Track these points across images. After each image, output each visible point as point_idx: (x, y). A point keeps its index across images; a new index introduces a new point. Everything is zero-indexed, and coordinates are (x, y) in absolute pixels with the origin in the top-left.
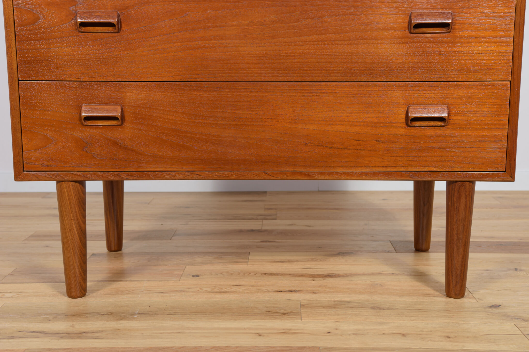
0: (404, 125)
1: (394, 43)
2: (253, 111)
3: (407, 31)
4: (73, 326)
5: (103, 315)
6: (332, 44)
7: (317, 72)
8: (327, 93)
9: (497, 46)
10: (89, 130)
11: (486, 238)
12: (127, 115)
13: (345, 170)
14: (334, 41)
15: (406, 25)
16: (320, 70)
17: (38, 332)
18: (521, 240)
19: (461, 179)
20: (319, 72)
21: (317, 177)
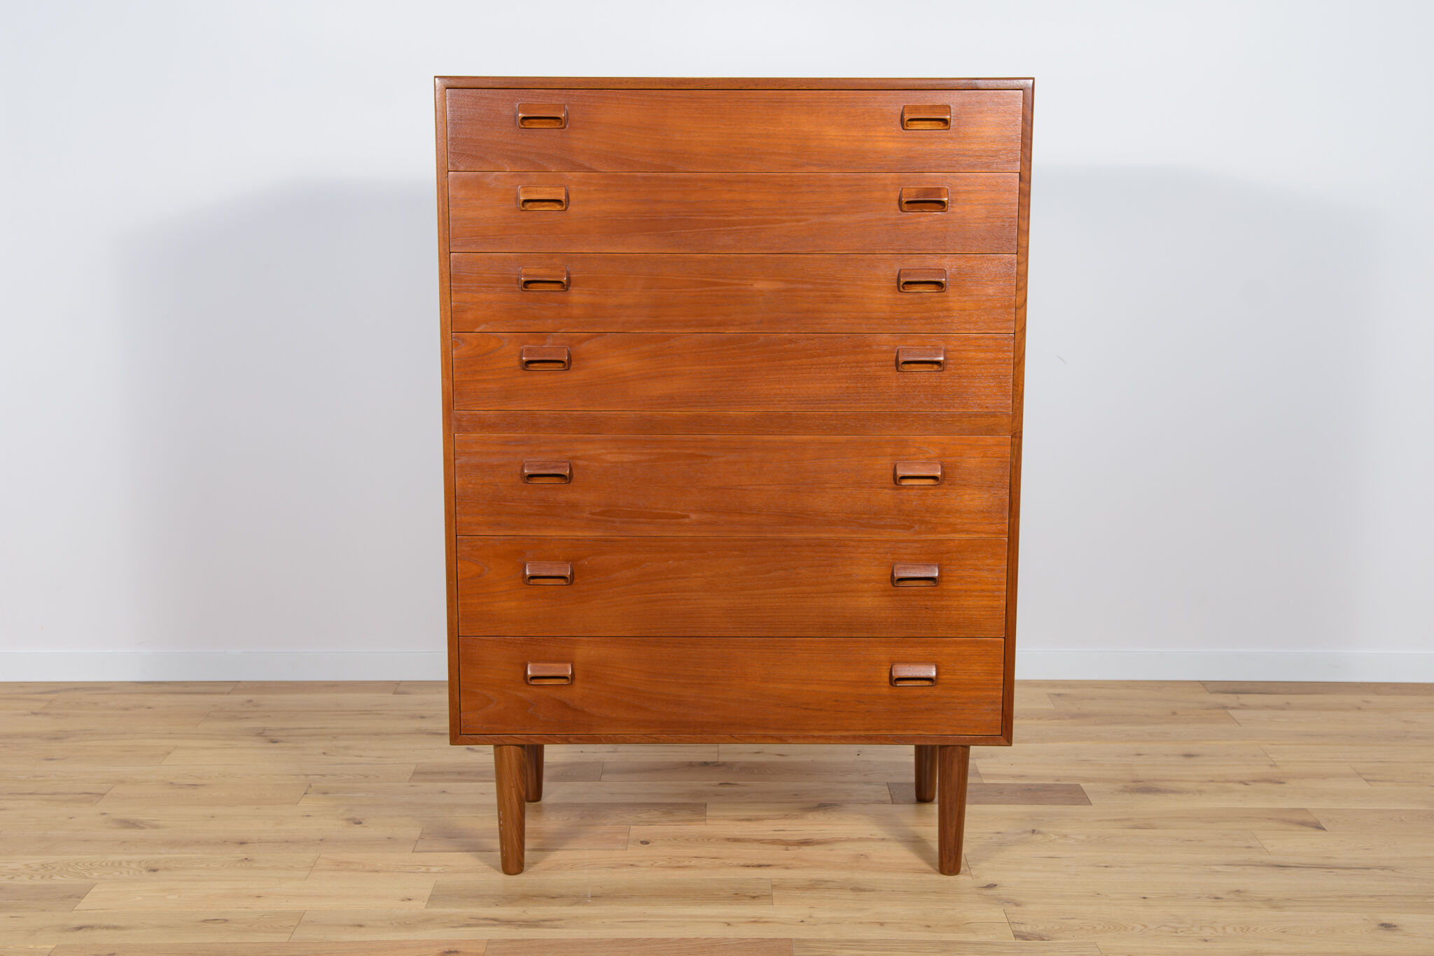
0: (888, 684)
1: (876, 596)
2: (719, 669)
3: (890, 584)
4: (524, 912)
5: (553, 898)
6: (807, 597)
7: (790, 626)
8: (802, 650)
9: (989, 601)
10: (536, 690)
11: (1014, 777)
12: (577, 673)
13: (822, 734)
14: (809, 594)
15: (889, 577)
16: (794, 625)
17: (492, 919)
18: (1058, 780)
19: (952, 744)
20: (793, 626)
21: (790, 741)
